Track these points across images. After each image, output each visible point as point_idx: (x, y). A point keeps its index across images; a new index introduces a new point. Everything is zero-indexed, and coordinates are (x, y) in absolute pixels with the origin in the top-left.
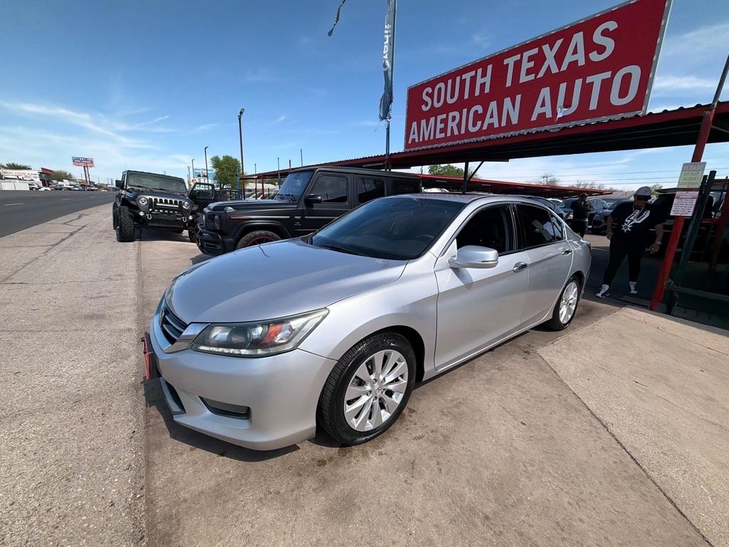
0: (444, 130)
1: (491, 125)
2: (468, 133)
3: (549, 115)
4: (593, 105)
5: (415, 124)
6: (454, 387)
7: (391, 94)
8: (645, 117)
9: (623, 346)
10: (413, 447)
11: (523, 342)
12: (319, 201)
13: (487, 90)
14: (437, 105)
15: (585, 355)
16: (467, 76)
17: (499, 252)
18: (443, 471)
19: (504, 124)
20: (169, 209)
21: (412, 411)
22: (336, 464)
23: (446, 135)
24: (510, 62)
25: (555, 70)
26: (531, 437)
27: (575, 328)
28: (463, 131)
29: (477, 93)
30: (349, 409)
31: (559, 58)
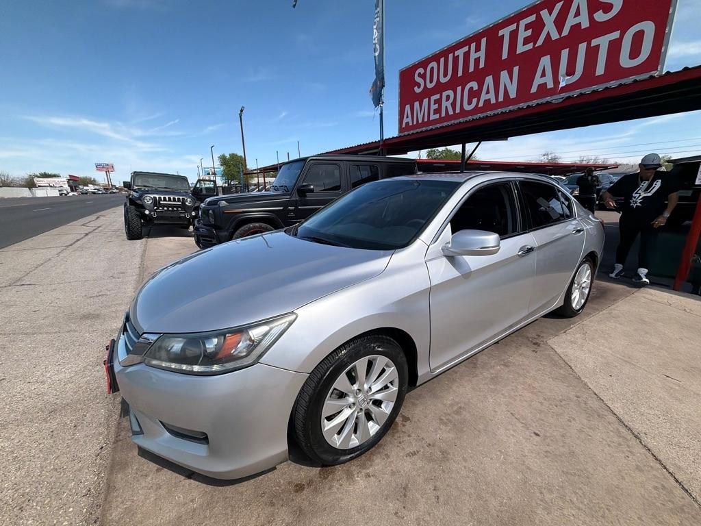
0: (438, 111)
1: (487, 102)
2: (464, 112)
3: (550, 85)
4: (600, 70)
5: (408, 107)
6: (454, 388)
7: (383, 78)
8: (661, 77)
9: (647, 333)
10: (406, 466)
11: (531, 333)
12: (312, 191)
13: (482, 65)
14: (430, 86)
15: (603, 345)
16: (460, 53)
17: (500, 235)
18: (441, 499)
19: (501, 99)
20: (173, 206)
21: (406, 419)
22: (315, 490)
23: (440, 116)
24: (505, 32)
25: (555, 36)
26: (546, 452)
27: (590, 314)
28: (458, 110)
29: (471, 69)
30: (327, 426)
31: (560, 23)
